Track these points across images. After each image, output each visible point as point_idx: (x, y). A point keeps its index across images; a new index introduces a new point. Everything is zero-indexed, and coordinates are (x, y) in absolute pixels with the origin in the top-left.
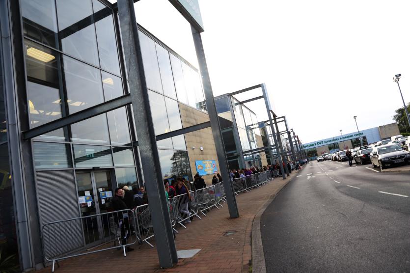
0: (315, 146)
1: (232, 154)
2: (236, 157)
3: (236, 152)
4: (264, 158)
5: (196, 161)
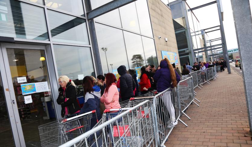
0: (231, 52)
1: (184, 51)
2: (188, 54)
3: (188, 50)
4: (204, 57)
5: (162, 51)
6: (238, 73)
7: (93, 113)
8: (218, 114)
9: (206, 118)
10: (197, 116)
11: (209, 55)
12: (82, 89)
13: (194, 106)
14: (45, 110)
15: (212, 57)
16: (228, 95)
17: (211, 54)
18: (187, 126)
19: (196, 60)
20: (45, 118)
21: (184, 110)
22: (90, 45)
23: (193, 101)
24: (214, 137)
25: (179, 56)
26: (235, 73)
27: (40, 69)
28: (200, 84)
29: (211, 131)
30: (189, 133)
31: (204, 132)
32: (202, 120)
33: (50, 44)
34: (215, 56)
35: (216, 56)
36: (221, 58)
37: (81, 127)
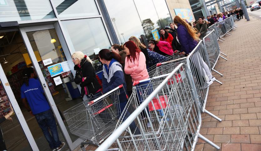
2: (200, 8)
3: (200, 4)
4: (217, 8)
5: (175, 9)
6: (257, 18)
7: (120, 88)
8: (252, 65)
9: (240, 71)
10: (229, 71)
11: (221, 5)
12: (99, 63)
13: (221, 60)
14: (66, 92)
15: (224, 7)
16: (256, 43)
17: (223, 5)
18: (222, 83)
19: (209, 12)
20: (67, 99)
21: (213, 67)
22: (100, 15)
23: (219, 55)
24: (258, 91)
25: (193, 12)
26: (255, 19)
27: (53, 51)
28: (220, 37)
29: (252, 85)
30: (227, 91)
31: (244, 87)
32: (236, 74)
33: (58, 21)
34: (227, 6)
35: (229, 6)
36: (234, 7)
37: (110, 106)
